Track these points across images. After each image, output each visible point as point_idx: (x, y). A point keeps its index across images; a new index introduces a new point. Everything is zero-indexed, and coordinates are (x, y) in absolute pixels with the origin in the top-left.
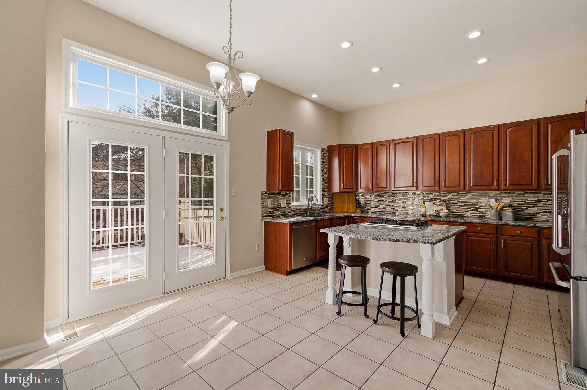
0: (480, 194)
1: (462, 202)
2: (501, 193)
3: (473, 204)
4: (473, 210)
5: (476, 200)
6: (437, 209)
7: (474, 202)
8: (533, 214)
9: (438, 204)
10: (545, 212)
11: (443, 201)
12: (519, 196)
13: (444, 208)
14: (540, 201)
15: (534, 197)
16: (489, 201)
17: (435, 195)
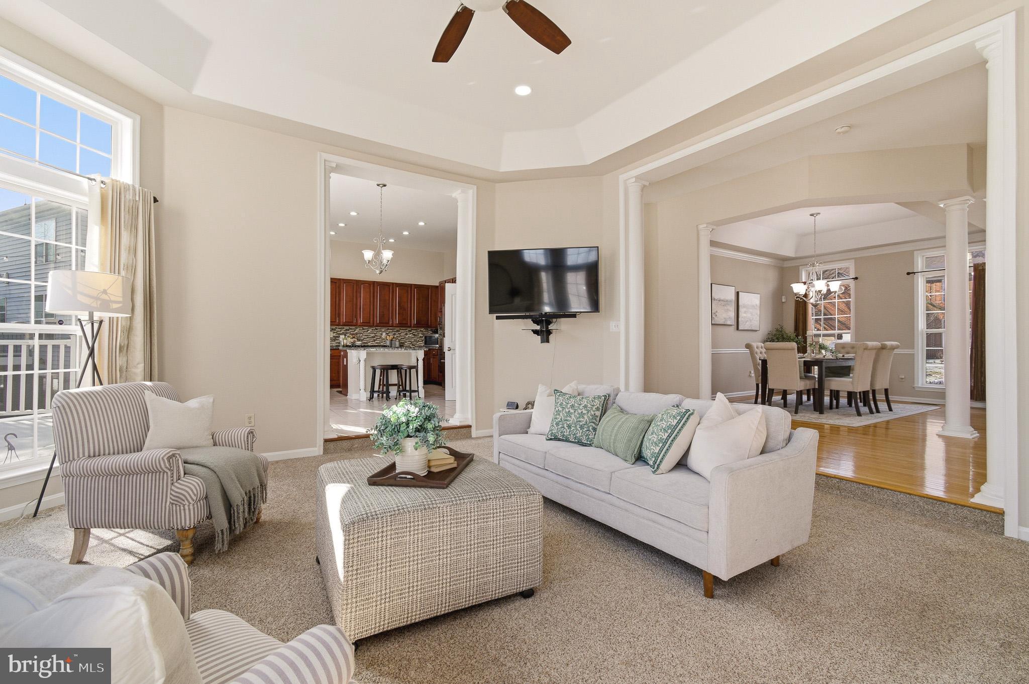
0: (377, 329)
1: (365, 335)
2: (388, 329)
3: (373, 337)
4: (372, 341)
5: (375, 333)
6: (352, 340)
7: (373, 335)
8: (403, 343)
9: (352, 337)
10: (409, 341)
11: (352, 334)
12: (397, 331)
13: (356, 340)
14: (406, 334)
15: (404, 332)
16: (382, 334)
17: (346, 330)
